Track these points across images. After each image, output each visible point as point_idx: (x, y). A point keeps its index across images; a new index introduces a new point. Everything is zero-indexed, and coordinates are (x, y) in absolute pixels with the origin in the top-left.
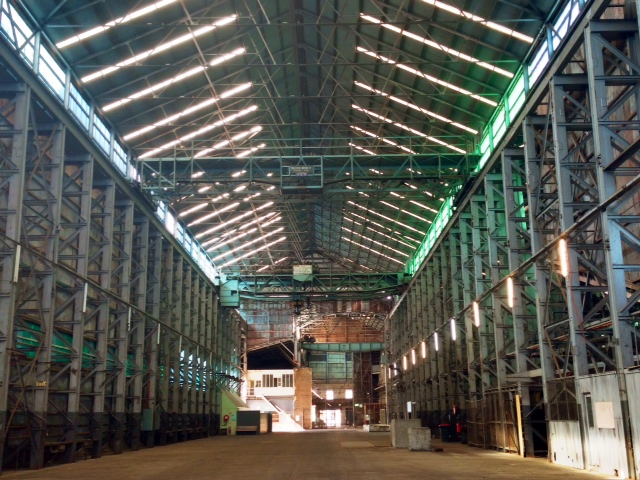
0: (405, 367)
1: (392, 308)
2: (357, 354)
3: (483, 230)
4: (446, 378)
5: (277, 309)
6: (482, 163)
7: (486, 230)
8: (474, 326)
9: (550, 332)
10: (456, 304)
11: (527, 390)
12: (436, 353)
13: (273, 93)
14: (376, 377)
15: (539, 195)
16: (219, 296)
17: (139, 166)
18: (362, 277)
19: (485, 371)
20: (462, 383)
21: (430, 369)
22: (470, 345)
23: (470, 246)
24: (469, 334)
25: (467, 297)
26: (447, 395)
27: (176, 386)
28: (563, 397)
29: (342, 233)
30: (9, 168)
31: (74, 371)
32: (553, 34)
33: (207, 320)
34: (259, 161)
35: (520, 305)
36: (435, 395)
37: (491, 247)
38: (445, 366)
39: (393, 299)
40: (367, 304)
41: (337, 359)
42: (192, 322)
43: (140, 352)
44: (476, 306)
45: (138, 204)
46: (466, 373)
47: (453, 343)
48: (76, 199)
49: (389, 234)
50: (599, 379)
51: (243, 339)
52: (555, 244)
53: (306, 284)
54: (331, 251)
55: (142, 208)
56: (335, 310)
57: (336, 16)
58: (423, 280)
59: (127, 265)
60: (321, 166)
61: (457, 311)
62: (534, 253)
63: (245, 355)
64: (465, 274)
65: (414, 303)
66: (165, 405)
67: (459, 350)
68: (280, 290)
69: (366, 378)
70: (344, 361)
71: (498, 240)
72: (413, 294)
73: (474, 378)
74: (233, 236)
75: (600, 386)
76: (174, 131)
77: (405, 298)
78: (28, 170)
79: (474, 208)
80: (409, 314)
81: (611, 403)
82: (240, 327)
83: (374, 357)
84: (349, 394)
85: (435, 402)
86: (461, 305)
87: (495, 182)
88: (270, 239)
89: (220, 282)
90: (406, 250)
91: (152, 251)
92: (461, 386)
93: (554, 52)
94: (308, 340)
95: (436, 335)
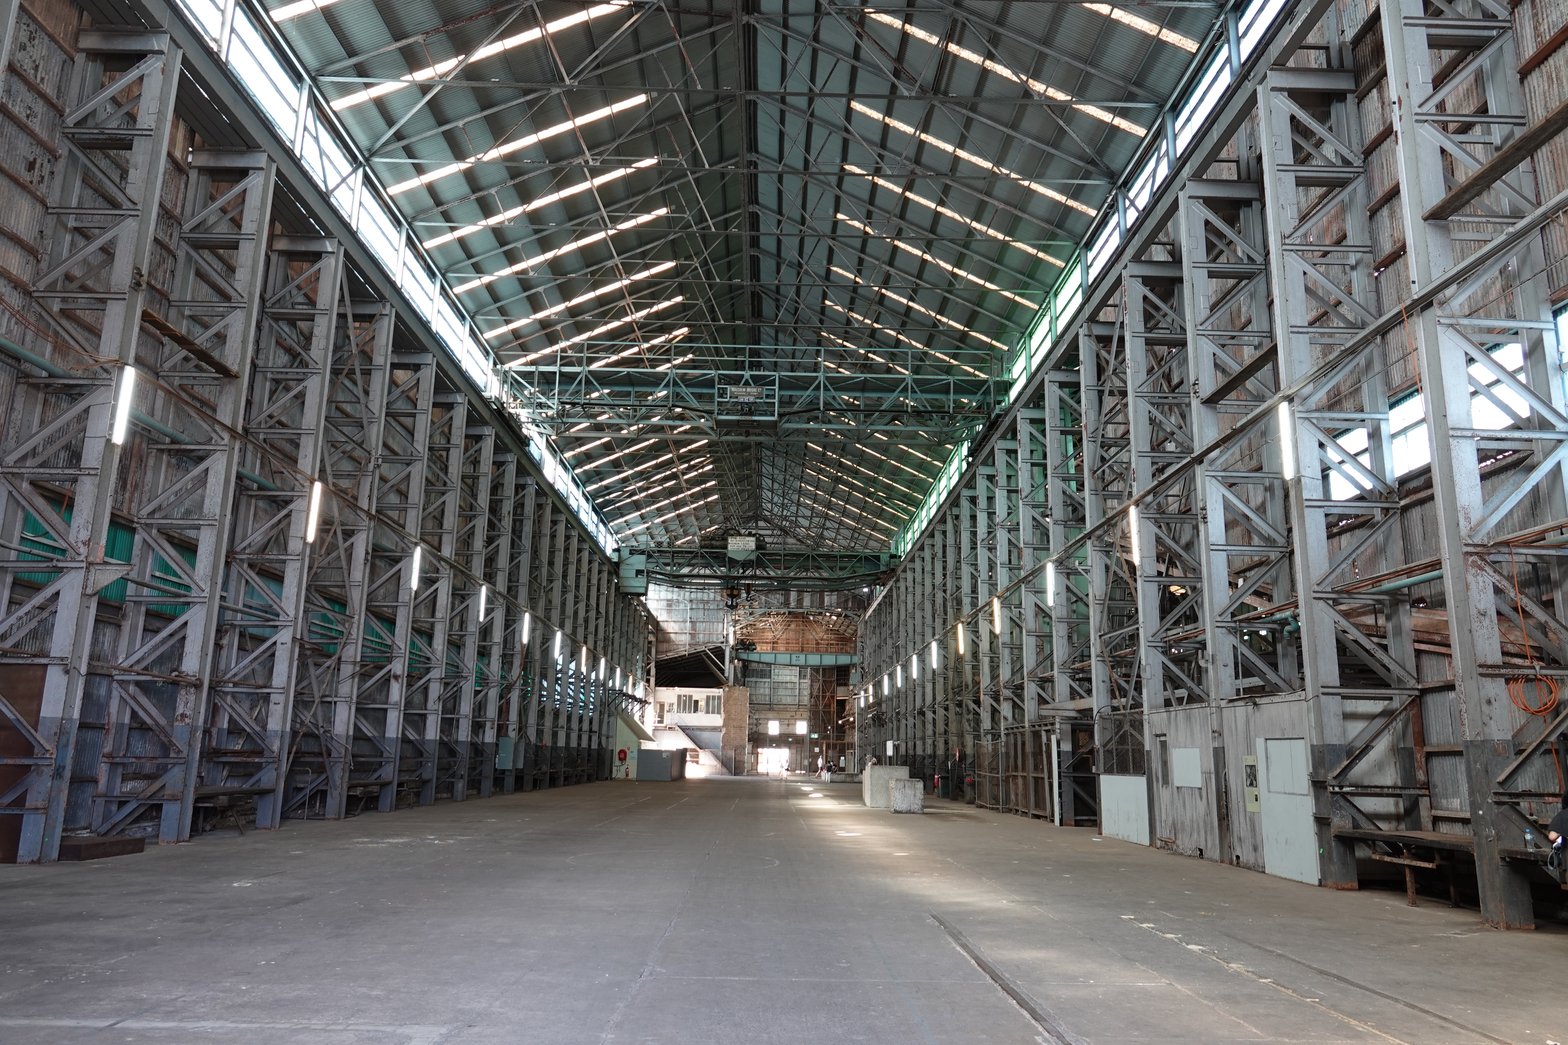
0: (886, 691)
1: (869, 605)
2: (816, 669)
3: (1012, 492)
4: (946, 709)
5: (702, 601)
6: (1014, 393)
7: (1016, 491)
8: (992, 633)
9: (1107, 644)
10: (966, 601)
11: (1068, 728)
12: (934, 671)
13: (708, 275)
14: (842, 704)
15: (1100, 439)
16: (618, 577)
17: (505, 378)
18: (828, 557)
19: (1006, 699)
20: (971, 717)
21: (924, 695)
22: (985, 662)
23: (991, 515)
24: (984, 645)
25: (983, 589)
26: (946, 732)
27: (548, 709)
28: (1123, 739)
29: (800, 492)
30: (307, 367)
31: (396, 677)
32: (1127, 203)
33: (598, 612)
34: (683, 377)
35: (1064, 602)
36: (929, 732)
37: (1024, 515)
38: (945, 691)
39: (872, 592)
40: (834, 597)
41: (788, 675)
42: (576, 613)
43: (496, 653)
44: (996, 604)
45: (502, 434)
46: (977, 702)
47: (959, 658)
48: (408, 421)
49: (870, 495)
50: (1181, 715)
51: (650, 642)
52: (1124, 512)
53: (746, 565)
54: (785, 518)
55: (508, 440)
56: (786, 603)
57: (806, 162)
58: (918, 565)
59: (481, 524)
60: (777, 387)
61: (967, 609)
62: (1089, 526)
63: (653, 665)
64: (982, 554)
65: (902, 597)
66: (532, 733)
67: (968, 668)
68: (708, 572)
69: (827, 705)
70: (796, 680)
71: (1034, 507)
72: (902, 584)
73: (989, 709)
74: (642, 489)
75: (1182, 725)
76: (559, 327)
77: (891, 589)
78: (335, 372)
79: (1001, 458)
80: (895, 613)
81: (1196, 751)
82: (646, 624)
83: (842, 674)
84: (801, 728)
85: (929, 741)
86: (974, 604)
87: (1033, 421)
88: (695, 498)
89: (620, 557)
90: (893, 519)
91: (519, 506)
92: (968, 720)
93: (1129, 230)
94: (745, 645)
95: (934, 646)
